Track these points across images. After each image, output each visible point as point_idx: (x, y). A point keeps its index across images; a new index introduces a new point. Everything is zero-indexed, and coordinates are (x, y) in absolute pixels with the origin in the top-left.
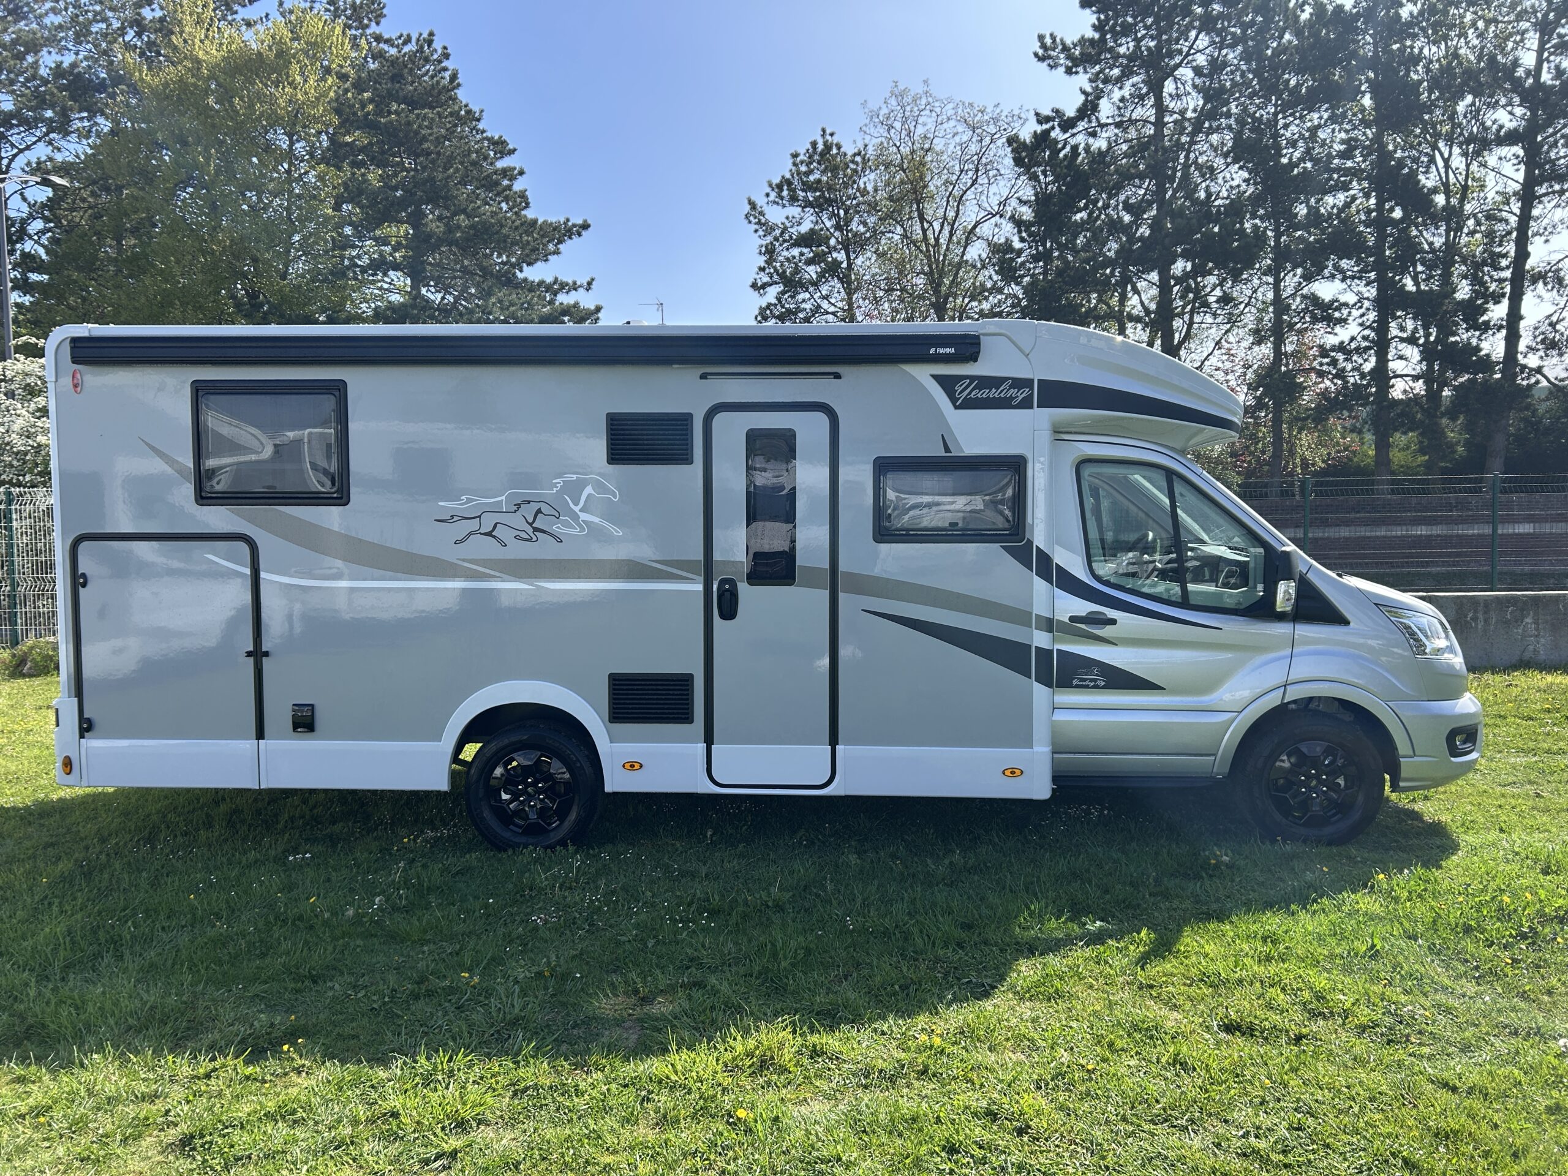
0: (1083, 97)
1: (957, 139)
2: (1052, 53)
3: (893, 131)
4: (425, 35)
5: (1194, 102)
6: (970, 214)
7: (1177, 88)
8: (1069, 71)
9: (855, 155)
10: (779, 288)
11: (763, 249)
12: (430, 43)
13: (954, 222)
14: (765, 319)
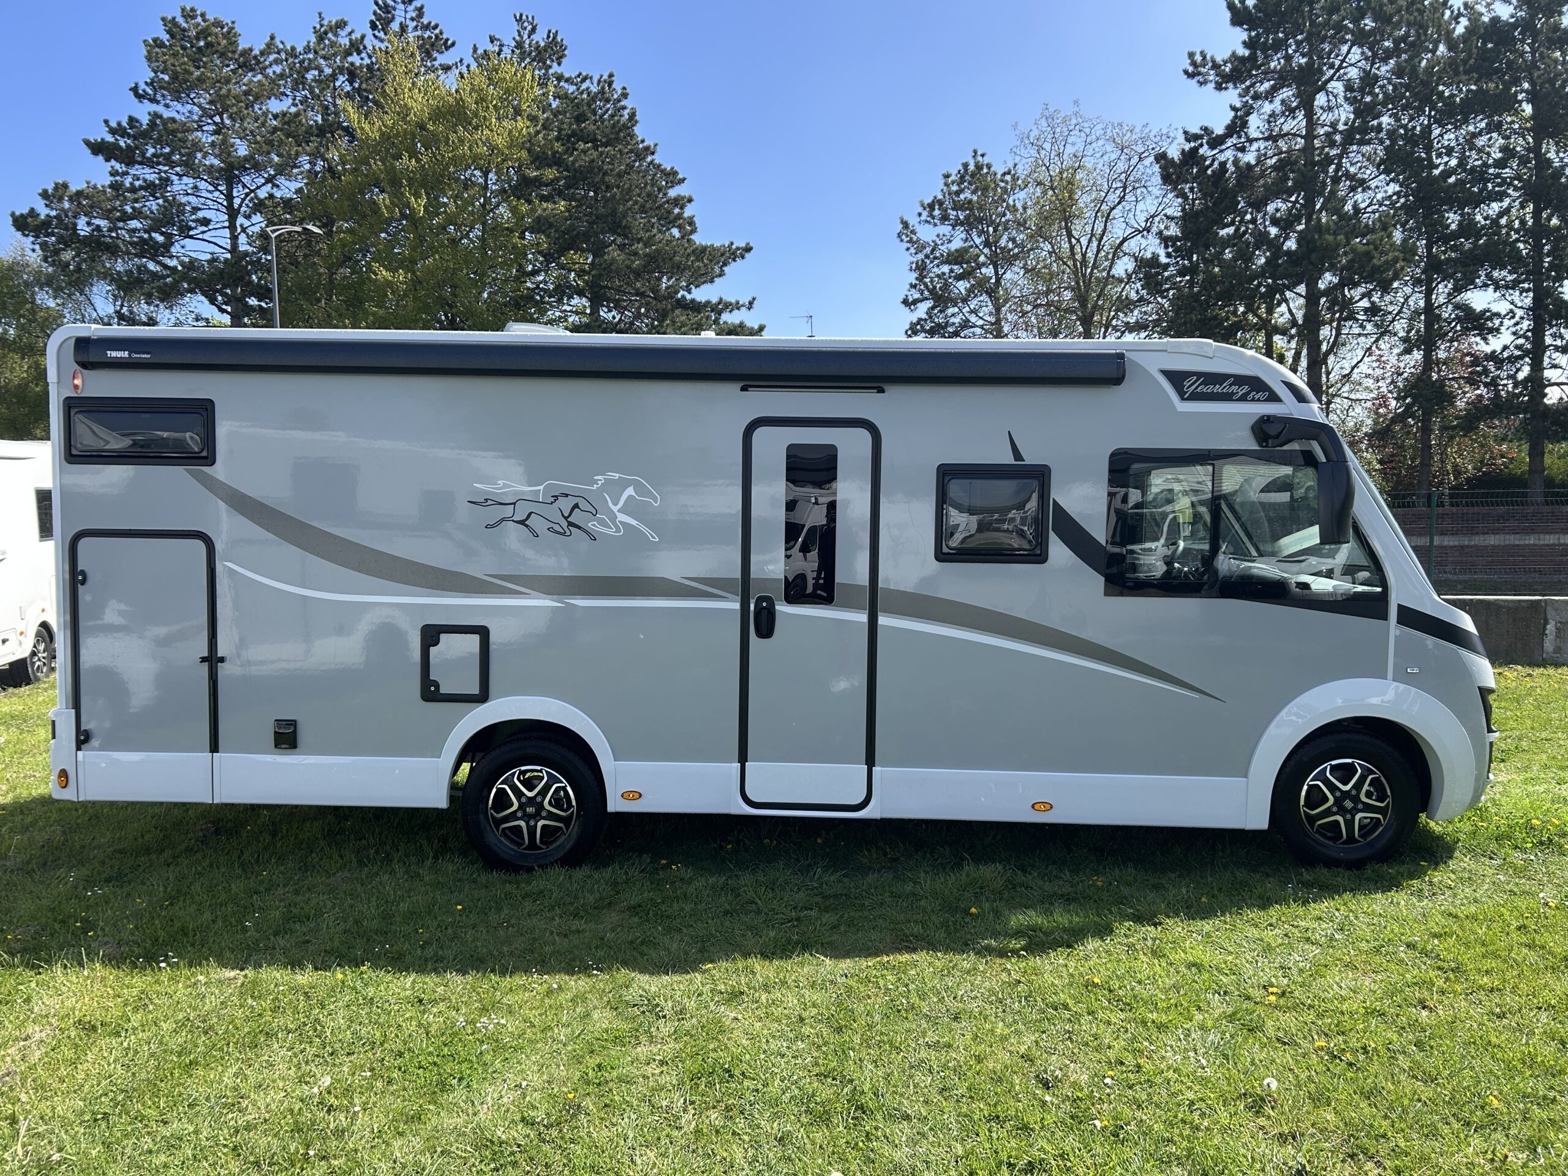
0: (1233, 114)
1: (1106, 158)
2: (1202, 70)
3: (1043, 152)
4: (605, 77)
5: (1345, 114)
6: (1118, 230)
7: (1328, 101)
8: (1219, 87)
9: (1004, 174)
10: (929, 304)
11: (914, 266)
12: (610, 84)
13: (1101, 238)
14: (915, 333)
